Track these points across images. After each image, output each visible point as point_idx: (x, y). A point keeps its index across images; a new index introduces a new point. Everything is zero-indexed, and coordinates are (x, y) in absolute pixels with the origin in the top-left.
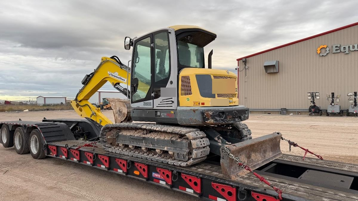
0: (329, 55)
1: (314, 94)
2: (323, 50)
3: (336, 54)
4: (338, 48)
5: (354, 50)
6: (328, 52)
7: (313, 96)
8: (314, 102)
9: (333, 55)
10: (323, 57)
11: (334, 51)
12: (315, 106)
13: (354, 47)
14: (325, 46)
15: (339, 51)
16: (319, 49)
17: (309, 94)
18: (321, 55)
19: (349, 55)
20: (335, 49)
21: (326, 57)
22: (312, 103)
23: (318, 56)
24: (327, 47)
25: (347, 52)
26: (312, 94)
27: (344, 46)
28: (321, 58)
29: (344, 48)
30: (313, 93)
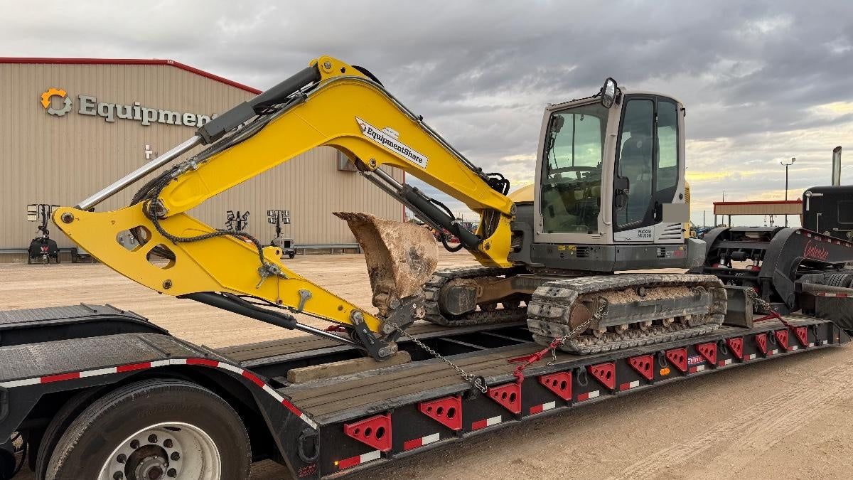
0: (71, 117)
1: (47, 208)
2: (56, 102)
3: (86, 119)
4: (92, 106)
5: (124, 117)
6: (68, 108)
7: (46, 214)
8: (44, 229)
9: (79, 118)
10: (56, 119)
11: (83, 110)
12: (47, 239)
13: (124, 110)
14: (62, 94)
15: (93, 112)
16: (46, 96)
17: (34, 209)
18: (52, 111)
19: (114, 126)
20: (84, 105)
21: (64, 120)
22: (41, 232)
23: (42, 113)
24: (66, 96)
25: (111, 118)
26: (41, 208)
27: (106, 105)
28: (49, 118)
29: (105, 107)
30: (43, 206)
